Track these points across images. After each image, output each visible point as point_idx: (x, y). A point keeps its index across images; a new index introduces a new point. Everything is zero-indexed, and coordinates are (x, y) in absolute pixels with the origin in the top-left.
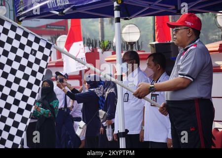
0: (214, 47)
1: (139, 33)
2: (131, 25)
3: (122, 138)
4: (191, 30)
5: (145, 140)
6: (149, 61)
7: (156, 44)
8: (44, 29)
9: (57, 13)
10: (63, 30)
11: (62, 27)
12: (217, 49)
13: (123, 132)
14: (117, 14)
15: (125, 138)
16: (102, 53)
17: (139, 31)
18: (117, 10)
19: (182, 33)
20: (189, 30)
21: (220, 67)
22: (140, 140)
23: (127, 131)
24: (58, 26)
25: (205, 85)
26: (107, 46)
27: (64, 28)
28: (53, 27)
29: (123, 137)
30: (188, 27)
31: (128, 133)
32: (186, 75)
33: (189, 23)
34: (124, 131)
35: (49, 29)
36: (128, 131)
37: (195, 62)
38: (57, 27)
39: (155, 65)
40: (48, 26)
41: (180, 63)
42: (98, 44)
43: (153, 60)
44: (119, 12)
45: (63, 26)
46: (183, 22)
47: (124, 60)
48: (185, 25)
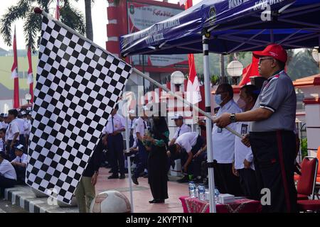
0: (309, 81)
4: (275, 61)
7: (255, 78)
9: (154, 48)
12: (312, 82)
13: (211, 163)
14: (205, 47)
16: (212, 87)
18: (205, 43)
19: (266, 63)
20: (273, 60)
25: (287, 116)
26: (217, 81)
29: (212, 167)
30: (272, 58)
32: (267, 106)
33: (273, 54)
36: (216, 162)
39: (248, 97)
41: (262, 94)
43: (246, 92)
44: (207, 45)
46: (268, 52)
47: (217, 93)
48: (269, 55)
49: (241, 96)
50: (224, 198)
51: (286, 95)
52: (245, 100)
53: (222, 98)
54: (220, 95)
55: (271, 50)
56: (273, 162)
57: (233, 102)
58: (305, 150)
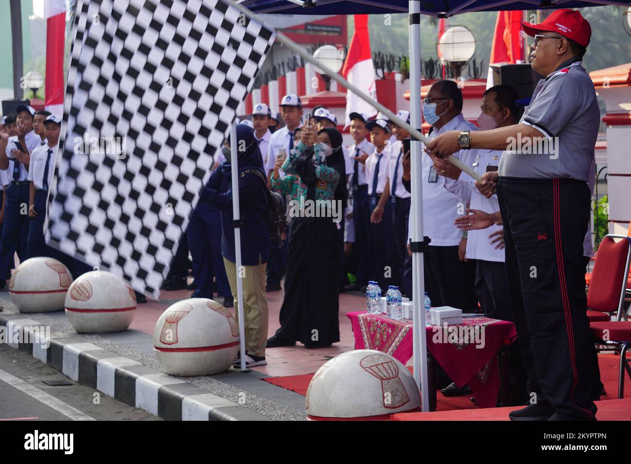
0: (619, 75)
1: (474, 44)
2: (456, 28)
3: (418, 254)
4: (565, 42)
5: (469, 255)
6: (486, 101)
7: (502, 68)
8: (301, 32)
9: (301, 3)
10: (337, 34)
11: (336, 29)
12: (625, 78)
13: (419, 243)
14: (413, 7)
15: (422, 254)
16: (402, 82)
17: (473, 39)
19: (546, 46)
20: (562, 41)
21: (628, 114)
22: (460, 258)
23: (427, 240)
24: (327, 26)
27: (338, 30)
28: (318, 28)
29: (420, 251)
30: (559, 35)
31: (430, 244)
32: (537, 125)
33: (562, 28)
34: (422, 240)
35: (311, 33)
36: (430, 241)
37: (557, 101)
38: (325, 29)
39: (501, 109)
40: (309, 27)
42: (396, 64)
43: (496, 100)
44: (418, 2)
45: (338, 27)
46: (553, 24)
47: (430, 99)
48: (555, 30)
49: (485, 109)
50: (441, 314)
51: (577, 109)
52: (494, 116)
53: (438, 112)
54: (434, 105)
55: (559, 20)
56: (540, 238)
57: (462, 119)
58: (602, 223)
